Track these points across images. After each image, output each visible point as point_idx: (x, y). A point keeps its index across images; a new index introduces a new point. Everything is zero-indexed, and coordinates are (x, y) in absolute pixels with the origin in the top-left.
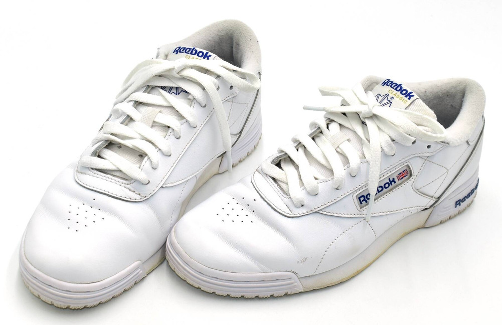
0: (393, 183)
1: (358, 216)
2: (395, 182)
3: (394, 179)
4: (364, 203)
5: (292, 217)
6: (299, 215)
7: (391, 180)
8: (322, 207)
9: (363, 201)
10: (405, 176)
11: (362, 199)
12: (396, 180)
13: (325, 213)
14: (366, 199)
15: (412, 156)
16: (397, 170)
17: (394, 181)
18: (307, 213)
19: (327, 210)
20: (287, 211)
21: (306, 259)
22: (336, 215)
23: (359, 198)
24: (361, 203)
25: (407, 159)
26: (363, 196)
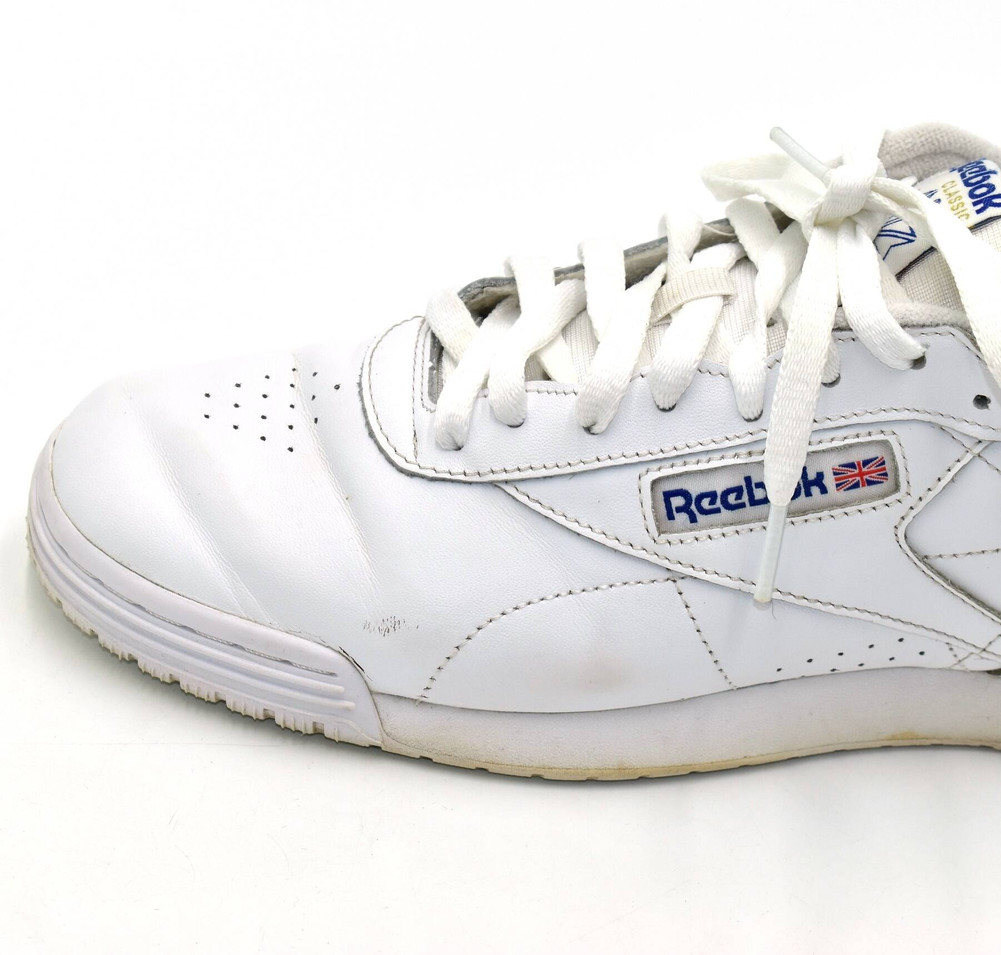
0: (815, 490)
1: (642, 554)
2: (824, 490)
3: (820, 476)
4: (682, 518)
5: (412, 475)
6: (432, 474)
7: (812, 476)
8: (517, 475)
9: (679, 510)
10: (870, 483)
11: (678, 501)
12: (829, 481)
13: (524, 499)
14: (693, 507)
15: (906, 415)
16: (836, 444)
17: (819, 480)
18: (462, 478)
19: (534, 490)
20: (407, 448)
21: (396, 625)
22: (561, 520)
23: (668, 495)
24: (671, 517)
25: (883, 416)
26: (684, 493)
